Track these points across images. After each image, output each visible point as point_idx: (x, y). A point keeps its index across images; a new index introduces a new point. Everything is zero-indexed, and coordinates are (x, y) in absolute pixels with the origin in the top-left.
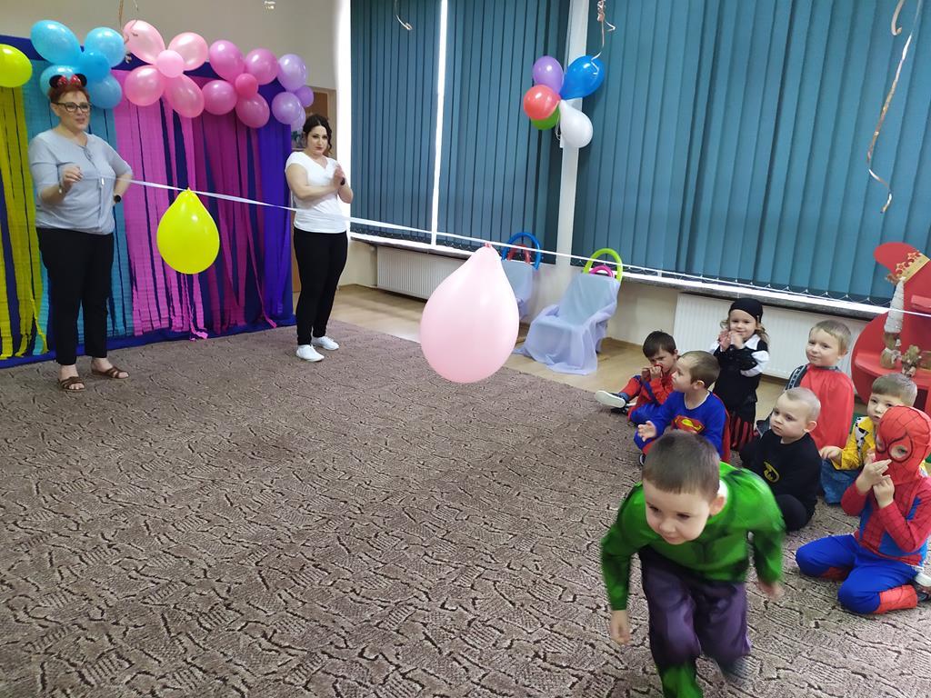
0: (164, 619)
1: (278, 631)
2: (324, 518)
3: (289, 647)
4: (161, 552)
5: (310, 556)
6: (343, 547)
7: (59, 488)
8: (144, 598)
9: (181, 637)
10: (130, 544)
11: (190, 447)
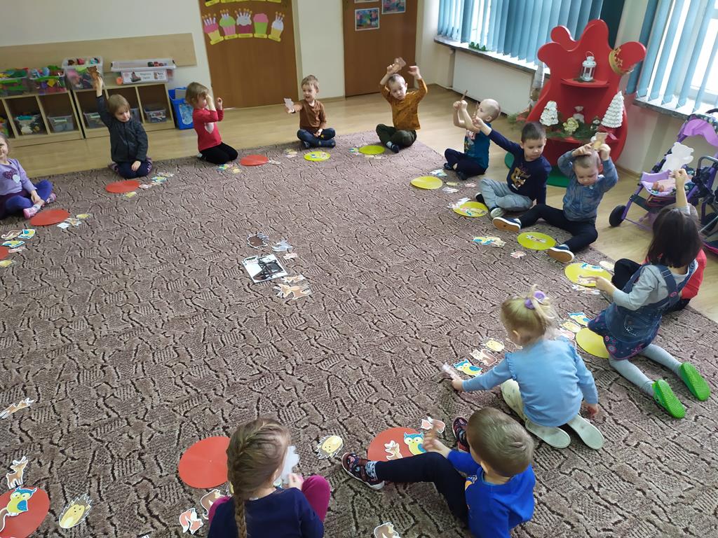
0: (94, 455)
1: (160, 496)
2: (261, 372)
3: (157, 517)
4: (130, 382)
5: (226, 416)
6: (256, 411)
7: (104, 298)
8: (93, 430)
9: (93, 480)
10: (115, 368)
11: (209, 270)
